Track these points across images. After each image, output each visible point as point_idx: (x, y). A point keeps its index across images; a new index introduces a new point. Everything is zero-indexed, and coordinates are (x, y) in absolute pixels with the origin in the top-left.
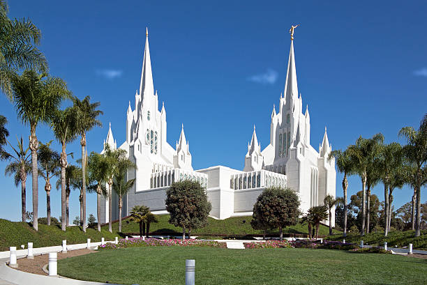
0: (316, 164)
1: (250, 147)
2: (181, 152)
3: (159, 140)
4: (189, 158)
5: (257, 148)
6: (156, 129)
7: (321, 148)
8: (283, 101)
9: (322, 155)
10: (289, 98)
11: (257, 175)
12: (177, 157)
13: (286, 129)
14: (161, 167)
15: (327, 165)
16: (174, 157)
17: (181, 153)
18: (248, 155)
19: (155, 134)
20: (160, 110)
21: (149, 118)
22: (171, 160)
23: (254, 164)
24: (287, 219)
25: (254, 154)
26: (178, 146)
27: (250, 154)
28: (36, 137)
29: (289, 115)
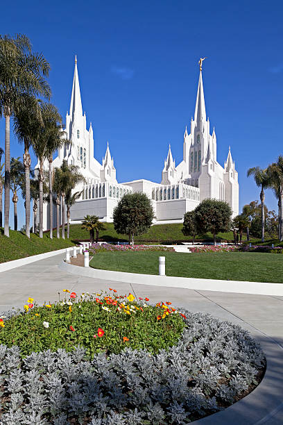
0: (222, 178)
1: (166, 163)
2: (107, 166)
3: (87, 156)
4: (114, 172)
5: (172, 164)
6: (85, 146)
7: (226, 165)
8: (194, 124)
9: (228, 171)
10: (199, 121)
11: (175, 188)
12: (104, 171)
13: (196, 148)
14: (90, 180)
15: (231, 179)
16: (101, 171)
17: (107, 168)
18: (164, 170)
19: (83, 150)
20: (88, 129)
21: (78, 137)
22: (98, 174)
23: (170, 178)
24: (222, 227)
25: (170, 169)
26: (104, 162)
27: (167, 170)
28: (28, 155)
29: (199, 135)
